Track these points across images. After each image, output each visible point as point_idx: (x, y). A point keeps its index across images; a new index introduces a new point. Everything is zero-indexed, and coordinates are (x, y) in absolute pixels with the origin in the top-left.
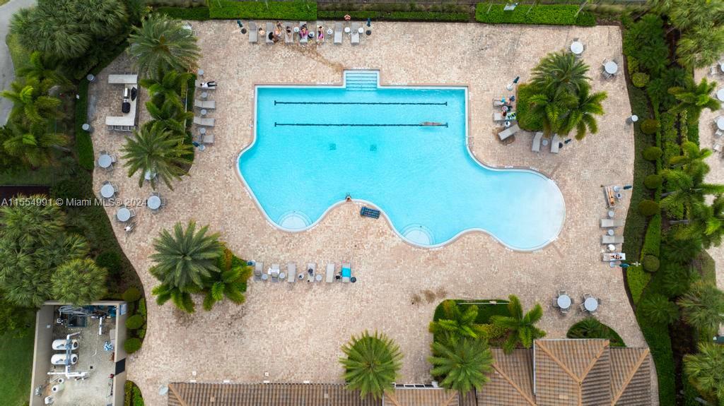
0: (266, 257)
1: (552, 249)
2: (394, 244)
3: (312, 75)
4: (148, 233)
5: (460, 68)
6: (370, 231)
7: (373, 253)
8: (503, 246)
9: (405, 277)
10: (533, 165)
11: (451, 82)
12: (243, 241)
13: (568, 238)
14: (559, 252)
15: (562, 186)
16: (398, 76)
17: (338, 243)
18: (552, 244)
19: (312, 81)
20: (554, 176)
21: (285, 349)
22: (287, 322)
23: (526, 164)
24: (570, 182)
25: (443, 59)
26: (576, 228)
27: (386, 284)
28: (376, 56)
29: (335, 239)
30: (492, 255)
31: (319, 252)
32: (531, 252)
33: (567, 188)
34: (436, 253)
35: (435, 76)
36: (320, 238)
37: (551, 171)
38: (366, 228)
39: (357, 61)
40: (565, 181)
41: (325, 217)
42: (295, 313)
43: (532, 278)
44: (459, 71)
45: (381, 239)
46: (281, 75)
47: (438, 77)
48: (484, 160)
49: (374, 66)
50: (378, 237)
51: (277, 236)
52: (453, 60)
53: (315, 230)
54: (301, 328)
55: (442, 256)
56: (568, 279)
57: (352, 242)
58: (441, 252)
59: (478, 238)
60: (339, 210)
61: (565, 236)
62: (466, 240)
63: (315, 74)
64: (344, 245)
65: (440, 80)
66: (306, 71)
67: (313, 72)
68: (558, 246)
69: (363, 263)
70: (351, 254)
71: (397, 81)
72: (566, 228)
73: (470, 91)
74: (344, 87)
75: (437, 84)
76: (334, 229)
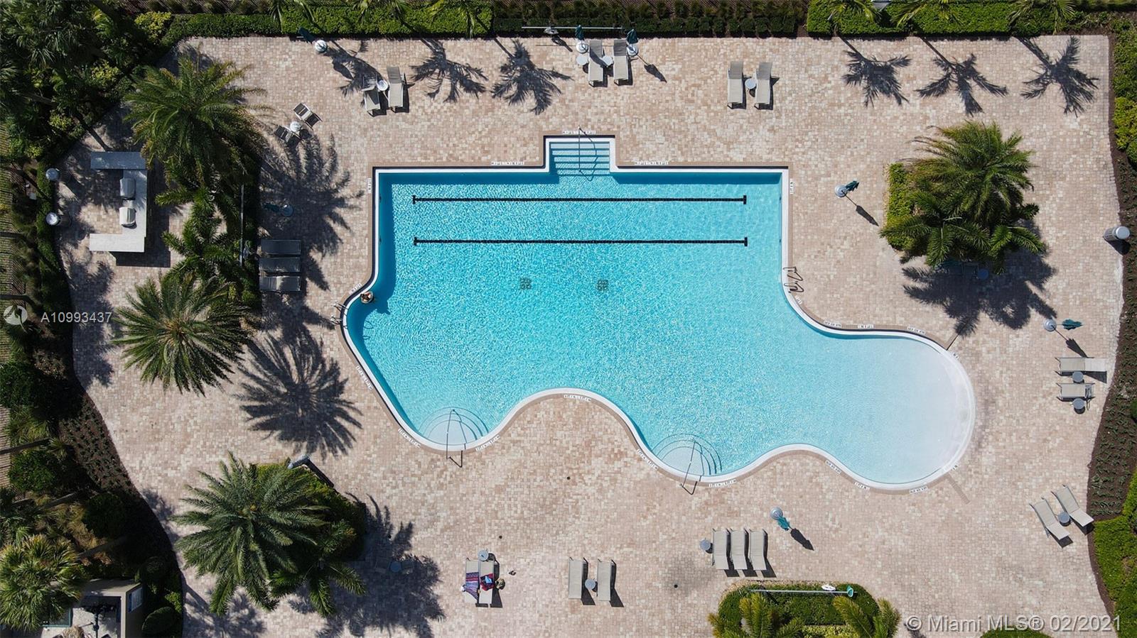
1: (947, 485)
2: (641, 476)
3: (483, 147)
4: (181, 453)
5: (772, 130)
6: (596, 450)
7: (601, 490)
8: (852, 480)
9: (662, 537)
10: (914, 323)
12: (357, 468)
13: (979, 465)
14: (960, 492)
16: (650, 146)
17: (535, 471)
18: (946, 476)
19: (484, 159)
24: (986, 357)
26: (997, 447)
27: (626, 549)
28: (607, 109)
29: (529, 464)
30: (830, 496)
31: (499, 489)
32: (906, 492)
33: (979, 367)
34: (721, 493)
35: (723, 147)
36: (503, 462)
38: (588, 444)
39: (571, 117)
40: (977, 355)
41: (511, 422)
44: (770, 136)
45: (618, 464)
46: (424, 147)
47: (729, 150)
48: (817, 314)
49: (604, 128)
50: (610, 461)
51: (419, 458)
52: (759, 114)
53: (492, 447)
55: (732, 498)
57: (562, 470)
58: (730, 490)
60: (538, 410)
61: (973, 458)
62: (779, 466)
63: (489, 145)
64: (547, 477)
65: (731, 153)
66: (471, 139)
67: (486, 141)
68: (960, 480)
69: (583, 510)
70: (560, 493)
71: (648, 157)
72: (978, 443)
73: (791, 176)
74: (547, 170)
75: (728, 161)
76: (528, 446)
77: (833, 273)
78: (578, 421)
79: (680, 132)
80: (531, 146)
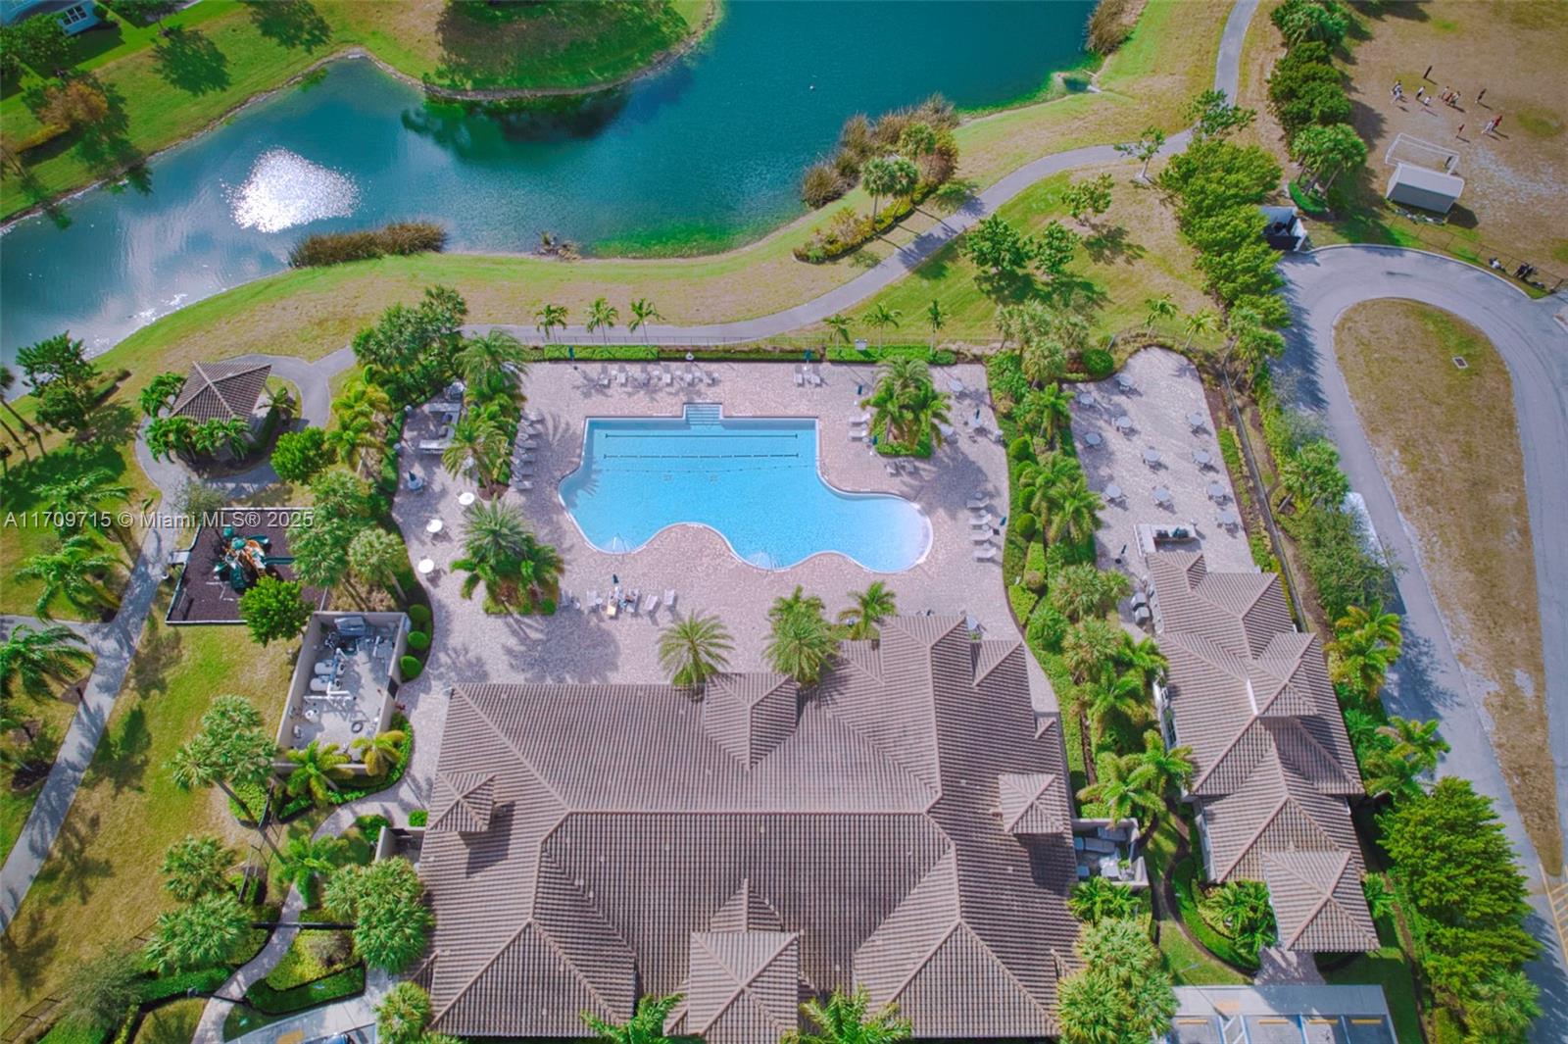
0: (583, 580)
1: (919, 571)
2: (733, 567)
5: (809, 401)
6: (705, 554)
7: (708, 575)
8: (862, 569)
9: (745, 600)
10: (893, 488)
11: (800, 414)
13: (938, 561)
14: (927, 575)
15: (927, 509)
16: (742, 408)
17: (667, 565)
18: (918, 565)
19: (648, 413)
20: (918, 500)
23: (885, 487)
26: (946, 550)
28: (718, 391)
29: (664, 561)
30: (849, 577)
31: (644, 575)
32: (895, 574)
34: (781, 576)
35: (782, 409)
36: (647, 560)
37: (913, 495)
38: (701, 551)
41: (654, 540)
44: (808, 404)
45: (718, 561)
46: (615, 408)
47: (786, 410)
48: (837, 484)
49: (717, 400)
51: (596, 557)
55: (789, 579)
57: (684, 565)
58: (787, 574)
59: (831, 560)
60: (671, 533)
61: (934, 558)
62: (817, 561)
63: (652, 407)
64: (674, 568)
66: (642, 405)
67: (650, 405)
68: (926, 568)
70: (682, 576)
71: (739, 413)
72: (935, 551)
73: (820, 423)
75: (785, 414)
76: (664, 551)
77: (846, 465)
78: (695, 539)
79: (759, 401)
80: (675, 409)
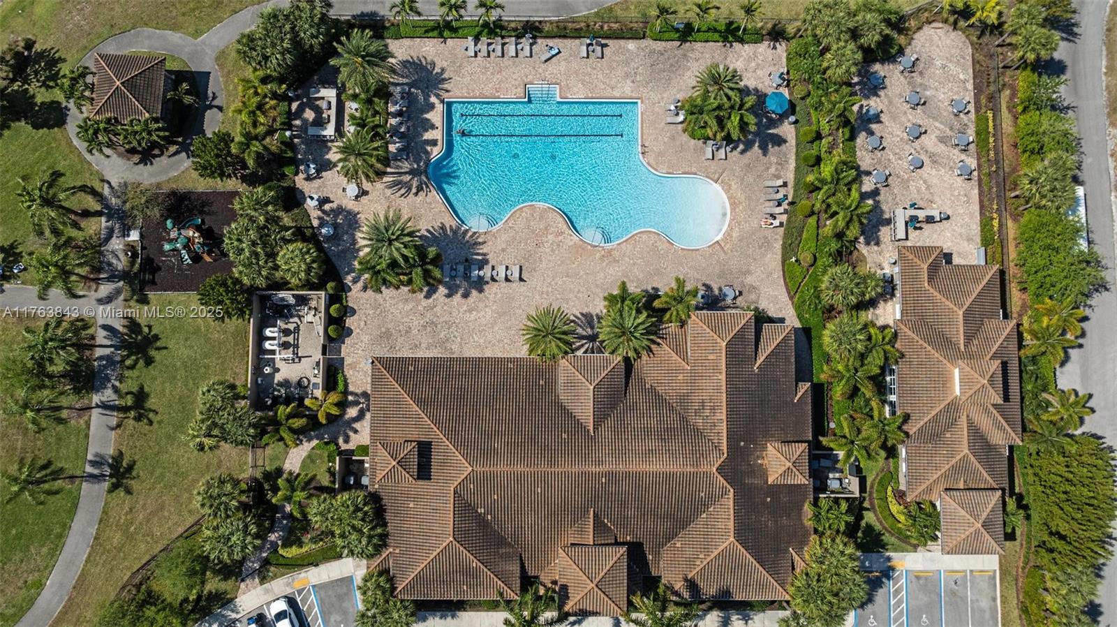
0: (456, 255)
1: (717, 248)
2: (572, 243)
3: (496, 89)
5: (633, 82)
6: (550, 231)
7: (553, 250)
8: (672, 245)
9: (582, 273)
10: (700, 171)
11: (624, 95)
12: (433, 241)
13: (732, 237)
14: (723, 250)
15: (727, 190)
16: (576, 90)
17: (520, 241)
18: (717, 242)
19: (497, 94)
20: (720, 181)
21: (473, 337)
22: (475, 313)
23: (694, 170)
24: (734, 186)
25: (618, 74)
26: (739, 229)
27: (565, 279)
28: (555, 72)
29: (518, 238)
30: (662, 252)
31: (503, 250)
32: (698, 250)
33: (731, 192)
34: (610, 252)
35: (610, 90)
36: (504, 237)
37: (716, 176)
38: (546, 228)
39: (538, 76)
40: (730, 186)
41: (509, 218)
42: (481, 305)
43: (698, 273)
44: (631, 84)
45: (560, 238)
46: (468, 89)
47: (613, 91)
48: (655, 167)
49: (554, 81)
50: (557, 236)
52: (627, 75)
53: (500, 230)
54: (488, 317)
55: (616, 254)
56: (731, 274)
57: (534, 241)
58: (614, 250)
59: (649, 237)
60: (522, 212)
61: (729, 235)
62: (638, 239)
63: (500, 88)
64: (526, 244)
65: (614, 93)
66: (490, 86)
67: (498, 86)
68: (723, 244)
69: (543, 259)
70: (532, 252)
71: (575, 94)
72: (731, 228)
73: (642, 103)
74: (526, 100)
75: (612, 96)
76: (517, 229)
77: (662, 148)
78: (541, 217)
79: (590, 83)
80: (519, 89)
